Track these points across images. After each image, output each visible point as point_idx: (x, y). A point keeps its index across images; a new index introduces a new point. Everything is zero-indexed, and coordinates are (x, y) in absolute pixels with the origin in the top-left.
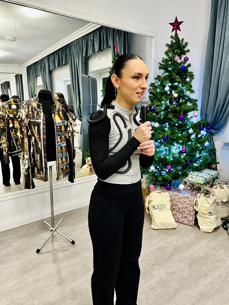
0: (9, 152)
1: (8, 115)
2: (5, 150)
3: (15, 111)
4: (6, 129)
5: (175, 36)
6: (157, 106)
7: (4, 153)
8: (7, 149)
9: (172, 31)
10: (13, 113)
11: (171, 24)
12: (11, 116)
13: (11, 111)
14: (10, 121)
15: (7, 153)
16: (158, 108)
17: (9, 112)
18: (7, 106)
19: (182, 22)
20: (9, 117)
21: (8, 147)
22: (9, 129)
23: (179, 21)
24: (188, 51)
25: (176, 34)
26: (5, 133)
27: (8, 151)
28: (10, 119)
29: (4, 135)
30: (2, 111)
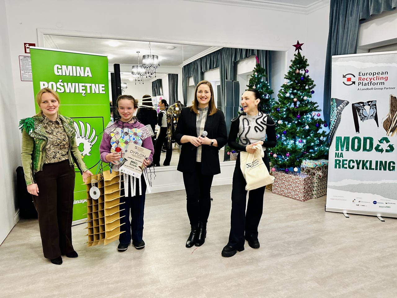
0: (172, 141)
1: (173, 115)
2: (170, 139)
3: (177, 111)
4: (171, 124)
5: (298, 53)
6: (281, 108)
7: (168, 141)
8: (171, 138)
9: (296, 50)
10: (176, 113)
11: (294, 46)
12: (175, 115)
13: (175, 111)
14: (174, 118)
15: (171, 141)
16: (281, 109)
17: (174, 112)
18: (173, 108)
19: (302, 44)
20: (174, 116)
21: (171, 137)
22: (173, 124)
23: (300, 43)
24: (308, 65)
25: (299, 53)
26: (170, 127)
27: (171, 139)
28: (174, 117)
29: (170, 128)
30: (170, 112)
